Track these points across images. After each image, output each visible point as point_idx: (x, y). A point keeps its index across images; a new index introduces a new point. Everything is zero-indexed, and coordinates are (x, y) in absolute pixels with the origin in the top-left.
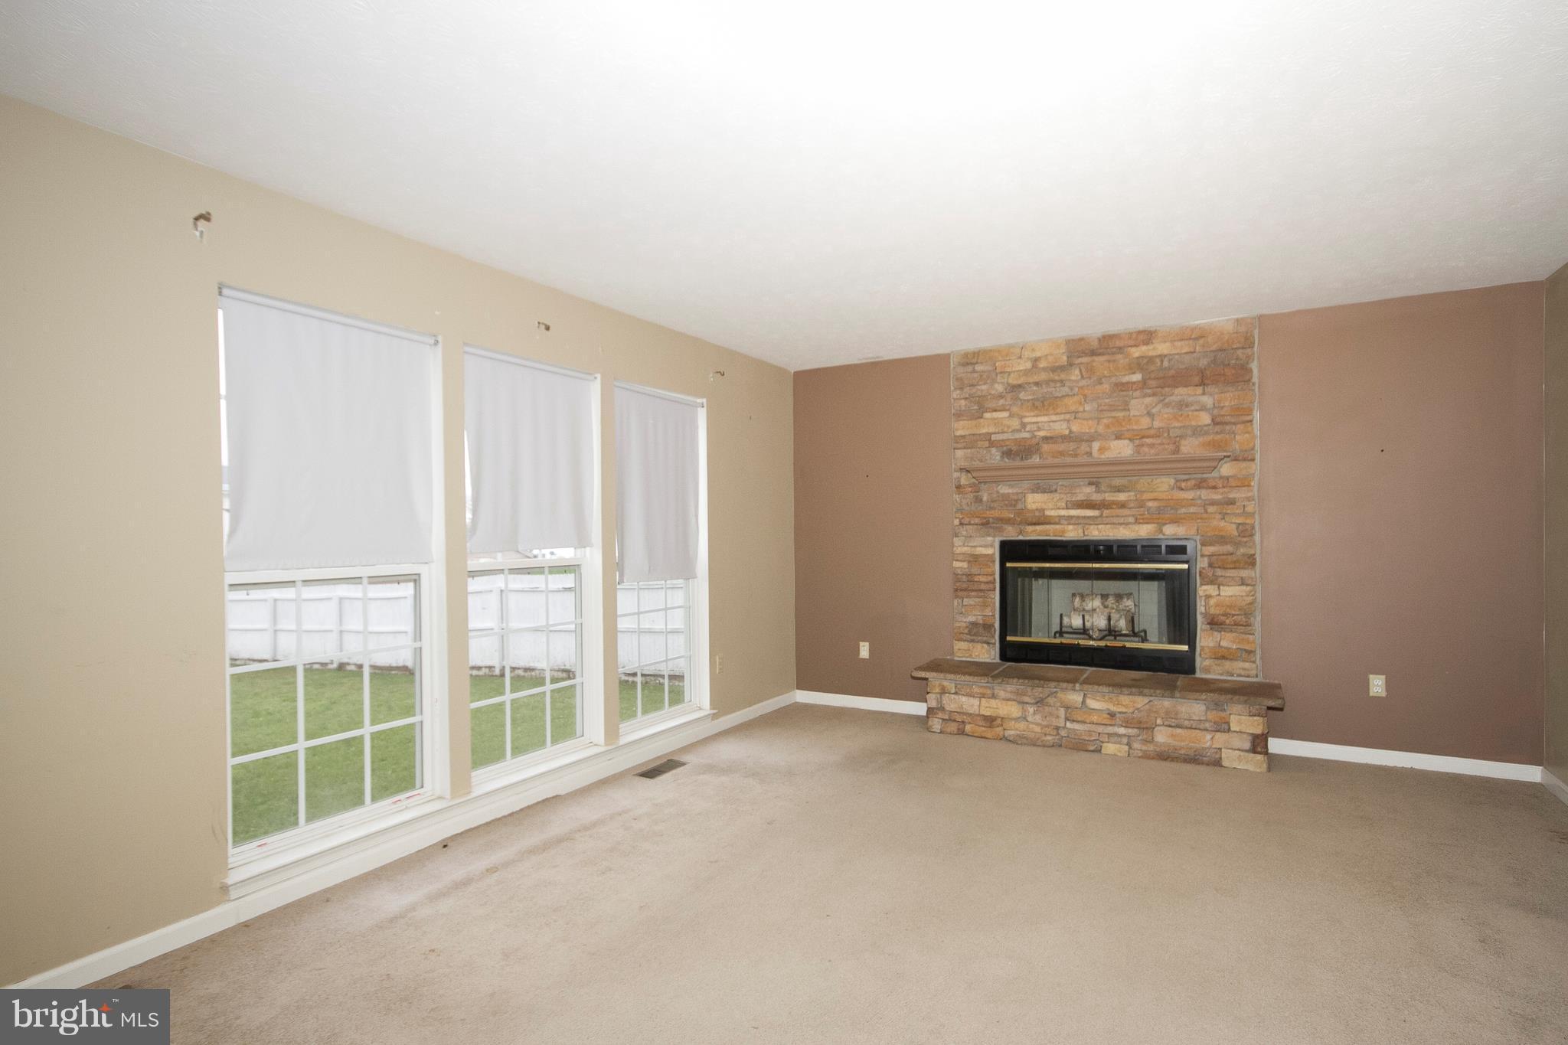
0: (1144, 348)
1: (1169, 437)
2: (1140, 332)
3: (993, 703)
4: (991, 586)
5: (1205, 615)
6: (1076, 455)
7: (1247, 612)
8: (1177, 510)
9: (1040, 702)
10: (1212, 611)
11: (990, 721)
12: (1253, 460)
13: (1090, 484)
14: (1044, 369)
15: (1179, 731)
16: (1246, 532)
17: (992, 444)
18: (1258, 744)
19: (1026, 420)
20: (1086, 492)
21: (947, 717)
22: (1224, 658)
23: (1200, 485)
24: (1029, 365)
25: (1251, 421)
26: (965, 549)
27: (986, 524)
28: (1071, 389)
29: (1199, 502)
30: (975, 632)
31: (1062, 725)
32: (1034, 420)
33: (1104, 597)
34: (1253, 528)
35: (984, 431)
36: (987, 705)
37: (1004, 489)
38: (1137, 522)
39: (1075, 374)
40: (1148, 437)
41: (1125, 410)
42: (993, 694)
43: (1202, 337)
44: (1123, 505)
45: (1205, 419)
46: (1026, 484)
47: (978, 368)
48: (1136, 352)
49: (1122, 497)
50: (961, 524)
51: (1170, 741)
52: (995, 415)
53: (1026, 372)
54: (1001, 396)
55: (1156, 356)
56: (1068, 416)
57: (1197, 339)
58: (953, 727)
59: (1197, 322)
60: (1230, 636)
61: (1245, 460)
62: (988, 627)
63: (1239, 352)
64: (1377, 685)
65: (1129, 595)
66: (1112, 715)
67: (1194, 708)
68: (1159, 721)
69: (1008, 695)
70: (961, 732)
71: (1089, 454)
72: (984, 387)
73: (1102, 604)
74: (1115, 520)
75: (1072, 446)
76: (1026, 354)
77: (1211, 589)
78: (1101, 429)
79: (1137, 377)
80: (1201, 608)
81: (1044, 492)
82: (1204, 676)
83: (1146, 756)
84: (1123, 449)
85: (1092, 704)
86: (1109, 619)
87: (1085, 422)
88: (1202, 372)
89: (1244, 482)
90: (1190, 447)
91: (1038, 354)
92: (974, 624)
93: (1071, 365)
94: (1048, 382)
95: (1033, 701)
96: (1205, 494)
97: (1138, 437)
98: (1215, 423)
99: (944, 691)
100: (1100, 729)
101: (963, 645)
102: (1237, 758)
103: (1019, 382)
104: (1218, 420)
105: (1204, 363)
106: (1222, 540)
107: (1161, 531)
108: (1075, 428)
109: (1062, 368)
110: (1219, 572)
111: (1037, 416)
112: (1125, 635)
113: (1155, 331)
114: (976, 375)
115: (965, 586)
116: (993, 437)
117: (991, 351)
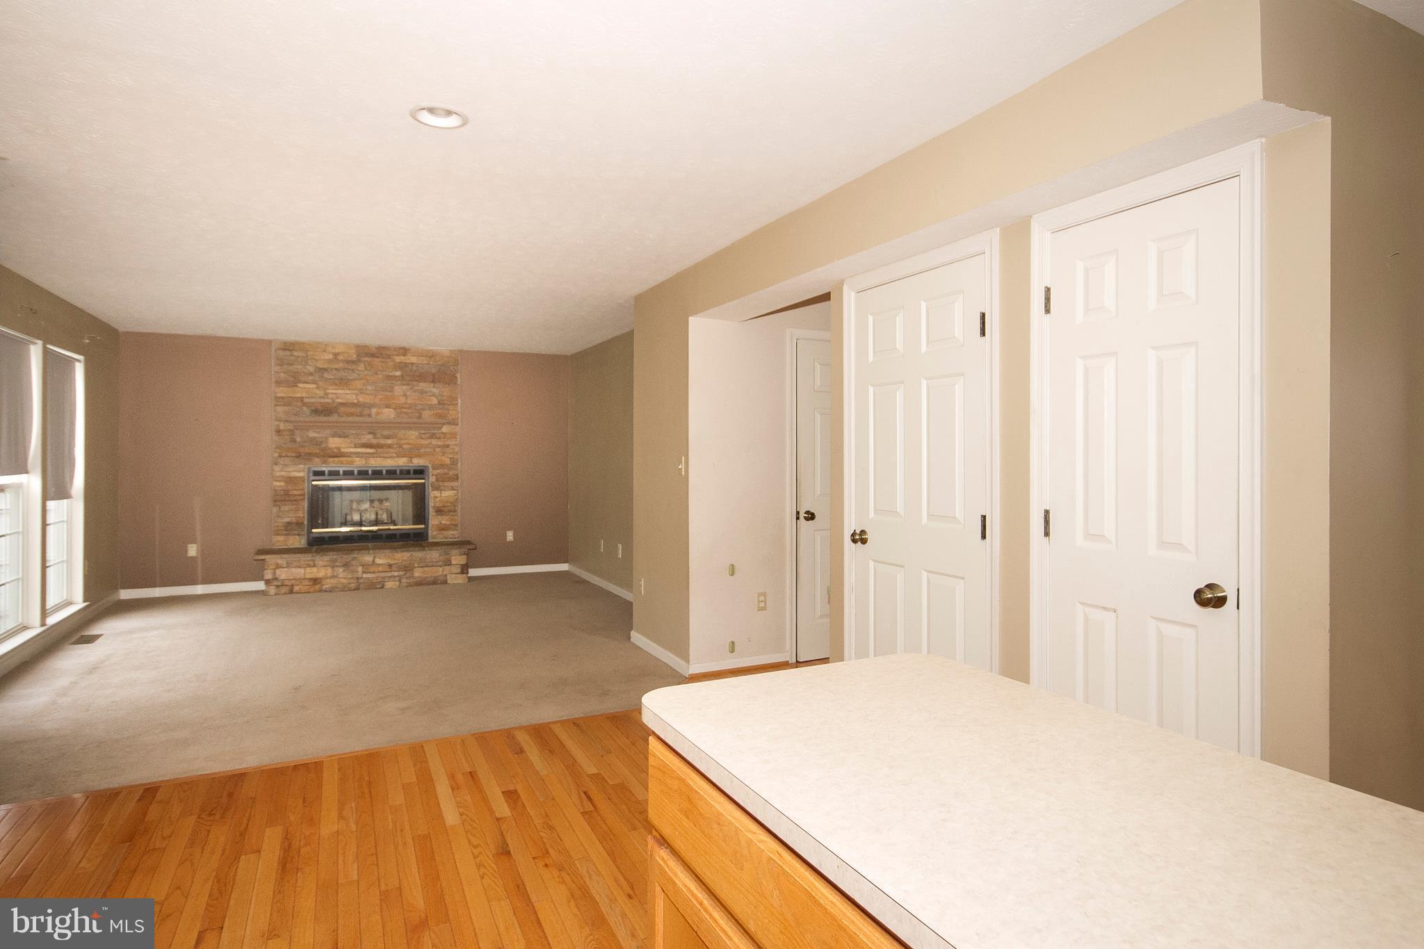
0: (402, 358)
1: (416, 409)
2: (400, 348)
3: (315, 570)
4: (302, 497)
5: (434, 507)
6: (361, 416)
7: (454, 503)
8: (419, 450)
9: (346, 565)
10: (438, 505)
11: (315, 581)
12: (457, 424)
13: (370, 433)
14: (343, 361)
15: (426, 568)
16: (454, 462)
17: (304, 404)
18: (464, 569)
19: (328, 391)
20: (368, 438)
21: (280, 584)
22: (443, 529)
23: (433, 436)
24: (331, 357)
25: (457, 404)
26: (283, 473)
27: (299, 456)
28: (359, 375)
29: (431, 446)
30: (289, 528)
31: (360, 576)
32: (334, 391)
33: (372, 501)
34: (457, 461)
35: (298, 395)
36: (310, 571)
37: (312, 434)
38: (398, 456)
39: (362, 367)
40: (404, 408)
41: (391, 391)
42: (314, 564)
43: (433, 356)
44: (390, 446)
45: (435, 401)
46: (328, 432)
47: (295, 353)
48: (398, 359)
49: (389, 442)
50: (280, 456)
51: (421, 575)
52: (306, 386)
53: (329, 361)
54: (311, 374)
55: (410, 363)
56: (356, 392)
57: (430, 357)
58: (284, 590)
59: (431, 348)
60: (446, 518)
61: (454, 424)
62: (299, 524)
63: (452, 368)
64: (510, 536)
65: (387, 500)
66: (390, 566)
67: (434, 555)
68: (416, 565)
69: (325, 564)
70: (291, 592)
71: (369, 415)
72: (299, 367)
73: (371, 506)
74: (386, 455)
75: (359, 410)
76: (329, 349)
77: (436, 493)
78: (377, 401)
79: (398, 373)
80: (431, 504)
81: (340, 437)
82: (433, 541)
83: (409, 585)
84: (389, 414)
85: (378, 561)
86: (377, 514)
87: (367, 396)
88: (433, 375)
89: (453, 436)
90: (427, 415)
91: (337, 351)
92: (289, 523)
93: (359, 361)
94: (344, 369)
95: (341, 565)
96: (434, 442)
97: (398, 408)
98: (439, 403)
99: (278, 566)
100: (384, 574)
101: (281, 538)
102: (456, 579)
103: (325, 367)
104: (441, 402)
105: (434, 371)
106: (442, 466)
107: (412, 463)
108: (361, 399)
109: (353, 362)
110: (441, 484)
111: (336, 389)
112: (386, 523)
113: (409, 349)
114: (292, 358)
115: (282, 498)
116: (305, 400)
117: (304, 344)
